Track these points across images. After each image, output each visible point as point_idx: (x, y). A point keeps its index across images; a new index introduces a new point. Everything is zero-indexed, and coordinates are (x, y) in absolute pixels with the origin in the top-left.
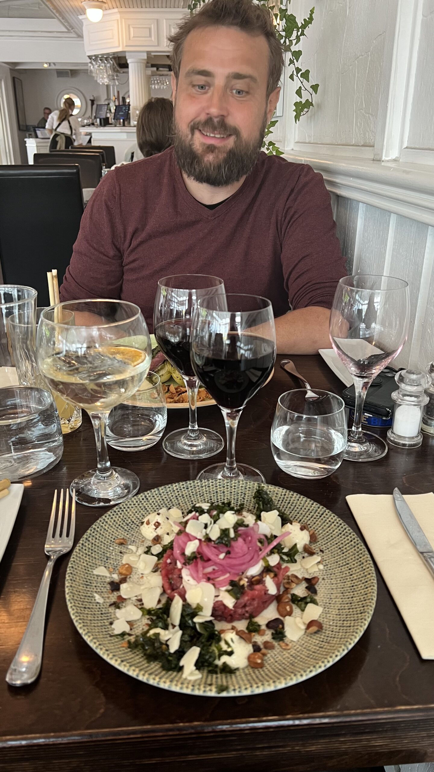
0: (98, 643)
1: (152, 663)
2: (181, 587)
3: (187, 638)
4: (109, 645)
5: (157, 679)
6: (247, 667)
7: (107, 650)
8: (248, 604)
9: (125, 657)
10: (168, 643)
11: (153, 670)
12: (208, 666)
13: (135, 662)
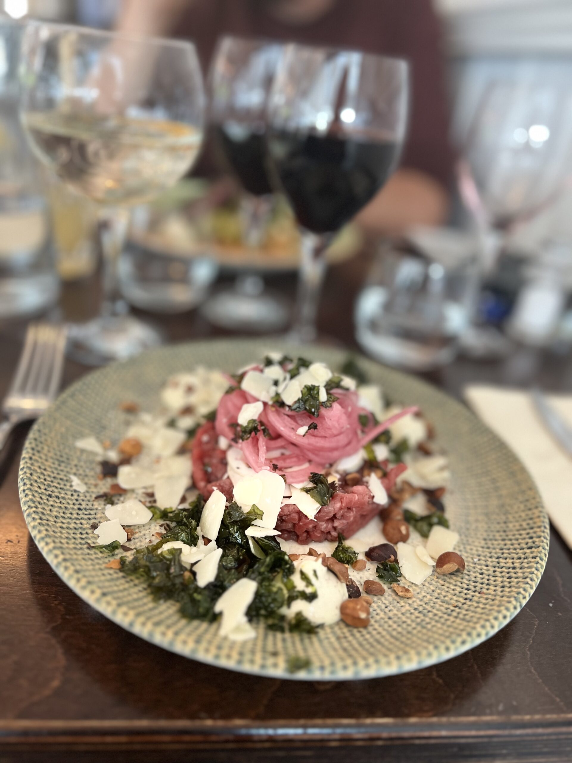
0: (61, 557)
1: (162, 602)
2: (225, 477)
3: (230, 562)
4: (83, 563)
5: (170, 634)
6: (337, 623)
7: (77, 572)
8: (338, 516)
9: (111, 586)
10: (195, 569)
11: (163, 616)
12: (266, 617)
13: (130, 598)
